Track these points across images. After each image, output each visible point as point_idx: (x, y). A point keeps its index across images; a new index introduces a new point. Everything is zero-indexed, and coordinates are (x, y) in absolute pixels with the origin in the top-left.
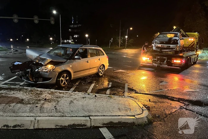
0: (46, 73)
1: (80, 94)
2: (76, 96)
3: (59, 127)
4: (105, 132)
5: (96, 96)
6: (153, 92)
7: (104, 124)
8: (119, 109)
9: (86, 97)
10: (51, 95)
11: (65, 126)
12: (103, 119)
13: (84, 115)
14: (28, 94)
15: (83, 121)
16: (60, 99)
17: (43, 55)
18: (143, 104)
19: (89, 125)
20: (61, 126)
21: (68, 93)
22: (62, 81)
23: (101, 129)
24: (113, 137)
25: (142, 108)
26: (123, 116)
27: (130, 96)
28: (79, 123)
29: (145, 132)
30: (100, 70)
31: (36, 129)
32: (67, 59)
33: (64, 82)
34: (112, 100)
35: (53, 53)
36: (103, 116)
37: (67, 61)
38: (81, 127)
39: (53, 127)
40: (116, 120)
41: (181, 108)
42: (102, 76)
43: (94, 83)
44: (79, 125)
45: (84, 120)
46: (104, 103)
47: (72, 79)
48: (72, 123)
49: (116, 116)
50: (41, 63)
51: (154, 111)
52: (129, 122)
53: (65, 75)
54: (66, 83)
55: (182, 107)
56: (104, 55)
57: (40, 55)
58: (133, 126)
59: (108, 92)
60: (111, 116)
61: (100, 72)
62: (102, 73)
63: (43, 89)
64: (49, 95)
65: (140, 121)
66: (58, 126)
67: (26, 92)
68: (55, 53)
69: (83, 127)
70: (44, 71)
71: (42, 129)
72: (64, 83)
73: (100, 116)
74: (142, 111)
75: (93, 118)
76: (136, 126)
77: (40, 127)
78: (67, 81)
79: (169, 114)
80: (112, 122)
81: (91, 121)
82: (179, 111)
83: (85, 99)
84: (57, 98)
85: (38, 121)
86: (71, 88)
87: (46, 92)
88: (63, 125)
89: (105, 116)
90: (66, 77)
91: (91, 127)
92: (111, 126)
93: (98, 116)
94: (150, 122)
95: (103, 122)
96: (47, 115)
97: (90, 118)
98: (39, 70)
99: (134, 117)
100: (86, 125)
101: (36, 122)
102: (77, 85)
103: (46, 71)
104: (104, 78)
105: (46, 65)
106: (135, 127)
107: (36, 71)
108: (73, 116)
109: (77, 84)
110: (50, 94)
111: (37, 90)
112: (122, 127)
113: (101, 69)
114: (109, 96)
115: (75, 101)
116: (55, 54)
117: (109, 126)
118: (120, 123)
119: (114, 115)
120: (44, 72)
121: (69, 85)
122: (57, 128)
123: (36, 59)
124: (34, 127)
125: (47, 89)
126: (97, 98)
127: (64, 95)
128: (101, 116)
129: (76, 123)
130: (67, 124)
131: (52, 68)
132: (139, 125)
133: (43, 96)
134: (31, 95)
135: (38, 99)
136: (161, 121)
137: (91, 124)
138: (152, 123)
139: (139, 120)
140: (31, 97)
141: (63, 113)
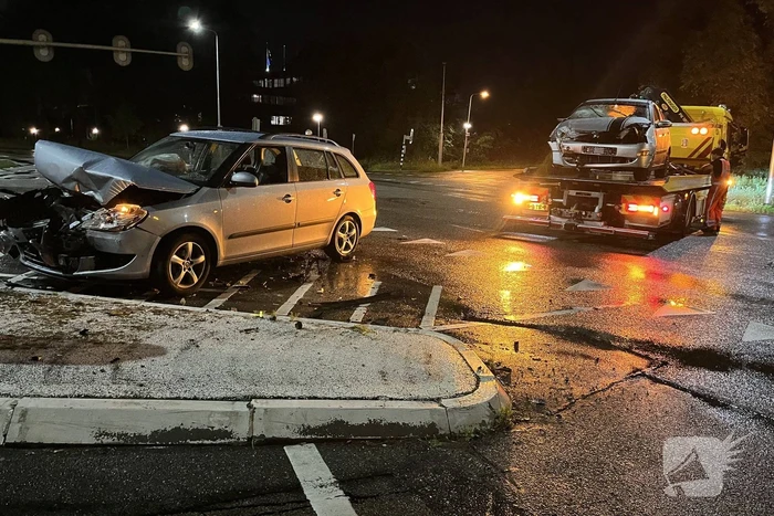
0: (110, 237)
1: (238, 318)
2: (220, 327)
3: (110, 441)
4: (308, 465)
5: (299, 326)
6: (535, 316)
7: (307, 430)
8: (383, 374)
9: (257, 330)
10: (115, 318)
11: (140, 437)
12: (305, 412)
13: (230, 394)
14: (19, 311)
15: (217, 417)
16: (147, 334)
17: (97, 166)
18: (488, 357)
19: (241, 431)
20: (119, 436)
21: (189, 312)
22: (177, 267)
23: (289, 451)
24: (333, 480)
25: (475, 369)
26: (391, 399)
27: (442, 328)
28: (202, 424)
29: (472, 462)
30: (342, 235)
31: (15, 445)
32: (201, 184)
33: (183, 273)
34: (361, 342)
35: (149, 163)
36: (310, 398)
37: (198, 190)
38: (210, 442)
39: (87, 438)
40: (358, 413)
41: (633, 377)
42: (347, 259)
43: (310, 282)
44: (199, 433)
45: (224, 413)
46: (326, 352)
47: (220, 263)
48: (170, 424)
49: (362, 399)
50: (92, 198)
51: (527, 386)
52: (415, 422)
53: (190, 244)
54: (196, 280)
55: (638, 370)
56: (358, 176)
57: (87, 165)
58: (429, 439)
59: (360, 313)
60: (340, 398)
61: (341, 241)
62: (347, 247)
63: (91, 297)
64: (108, 318)
65: (460, 423)
66: (107, 434)
67: (12, 307)
68: (155, 161)
69: (218, 441)
70: (103, 226)
71: (41, 446)
72: (187, 279)
73: (294, 398)
74: (474, 382)
75: (265, 406)
76: (441, 438)
77: (32, 438)
78: (197, 268)
79: (584, 397)
80: (342, 422)
81: (252, 417)
82: (623, 385)
83: (251, 335)
84: (139, 328)
85: (24, 413)
86: (215, 296)
87: (98, 308)
88: (131, 433)
89: (316, 398)
90: (196, 254)
91: (250, 439)
92: (333, 439)
93: (286, 398)
94: (497, 427)
95: (303, 422)
96: (67, 393)
97: (249, 406)
98: (82, 222)
99: (435, 406)
100: (228, 434)
101: (16, 418)
102: (242, 288)
103: (110, 226)
104: (357, 264)
105: (112, 204)
106: (435, 443)
107: (71, 226)
108: (182, 395)
109: (243, 282)
110: (111, 315)
111: (65, 301)
112: (383, 441)
113: (343, 230)
114: (352, 328)
115: (206, 344)
116: (156, 165)
117: (326, 440)
118: (373, 426)
119: (354, 396)
120: (103, 230)
121: (206, 285)
122: (102, 445)
123: (70, 179)
124: (5, 436)
125: (107, 299)
126: (301, 332)
127: (171, 321)
128: (299, 398)
129: (188, 425)
130: (146, 429)
131: (132, 216)
132: (453, 437)
133: (80, 322)
134: (33, 316)
135: (56, 331)
136: (546, 423)
137: (251, 429)
138: (509, 428)
139: (457, 414)
140: (25, 325)
141: (141, 385)
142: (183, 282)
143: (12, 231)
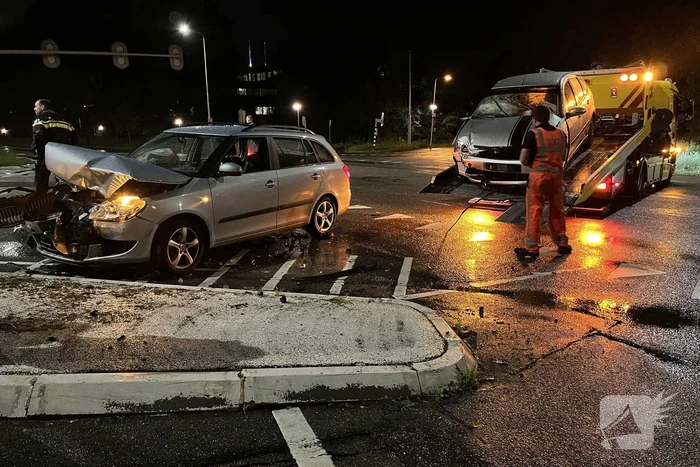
0: (113, 226)
1: (230, 295)
2: (213, 302)
3: (119, 410)
4: (293, 427)
5: (284, 300)
7: (292, 395)
8: (359, 342)
9: (246, 305)
10: (120, 299)
11: (145, 406)
12: (289, 379)
13: (223, 365)
14: (36, 296)
15: (212, 386)
16: (149, 312)
17: (99, 163)
18: (455, 322)
19: (234, 398)
20: (127, 406)
21: (186, 290)
22: (174, 251)
23: (277, 415)
24: (316, 440)
25: (444, 335)
26: (367, 365)
27: (413, 296)
28: (199, 393)
29: (441, 420)
30: (321, 215)
31: (35, 417)
32: (192, 175)
33: (180, 255)
34: (339, 312)
35: (146, 158)
36: (294, 366)
37: (189, 181)
38: (206, 409)
39: (98, 409)
40: (337, 378)
41: (589, 336)
42: (326, 236)
43: (294, 258)
44: (195, 401)
45: (219, 383)
46: (309, 323)
47: (213, 244)
48: (171, 394)
49: (341, 365)
50: (97, 192)
51: (492, 348)
52: (389, 384)
53: (185, 229)
54: (192, 261)
55: (594, 329)
56: (333, 160)
57: (90, 164)
58: (402, 399)
59: (338, 285)
60: (321, 366)
61: (320, 220)
62: (326, 225)
63: (99, 281)
64: (114, 299)
65: (429, 384)
66: (116, 405)
67: (31, 292)
68: (151, 156)
69: (214, 408)
70: (107, 216)
71: (57, 417)
72: (184, 260)
73: (279, 367)
74: (442, 346)
75: (254, 375)
76: (413, 399)
77: (50, 411)
78: (192, 251)
79: (544, 356)
80: (323, 387)
81: (243, 386)
82: (581, 344)
83: (241, 311)
84: (142, 308)
85: (43, 390)
86: (209, 274)
87: (106, 291)
88: (136, 403)
89: (299, 366)
90: (190, 238)
91: (241, 405)
92: (316, 403)
93: (272, 367)
94: (465, 387)
95: (289, 388)
96: (80, 369)
97: (240, 376)
98: (89, 214)
99: (407, 369)
100: (222, 402)
101: (36, 393)
102: (233, 267)
103: (114, 216)
104: (335, 240)
105: (113, 197)
106: (408, 404)
107: (80, 218)
108: (180, 367)
109: (233, 261)
110: (117, 296)
111: (77, 285)
112: (360, 403)
113: (321, 211)
114: (331, 300)
115: (200, 320)
116: (153, 159)
117: (310, 404)
118: (352, 390)
119: (332, 363)
120: (109, 221)
121: (201, 265)
122: (112, 415)
123: (78, 176)
124: (27, 409)
125: (113, 282)
126: (286, 306)
127: (170, 300)
128: (284, 367)
129: (186, 394)
130: (150, 400)
131: (132, 206)
132: (424, 398)
133: (90, 304)
134: (49, 300)
135: (69, 313)
136: (509, 382)
137: (243, 396)
138: (475, 388)
139: (427, 377)
140: (42, 308)
141: (145, 360)
142: (180, 264)
143: (29, 225)
